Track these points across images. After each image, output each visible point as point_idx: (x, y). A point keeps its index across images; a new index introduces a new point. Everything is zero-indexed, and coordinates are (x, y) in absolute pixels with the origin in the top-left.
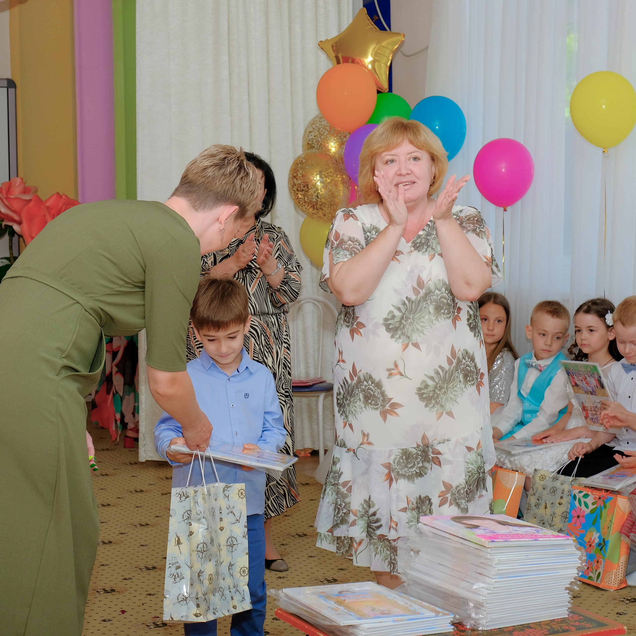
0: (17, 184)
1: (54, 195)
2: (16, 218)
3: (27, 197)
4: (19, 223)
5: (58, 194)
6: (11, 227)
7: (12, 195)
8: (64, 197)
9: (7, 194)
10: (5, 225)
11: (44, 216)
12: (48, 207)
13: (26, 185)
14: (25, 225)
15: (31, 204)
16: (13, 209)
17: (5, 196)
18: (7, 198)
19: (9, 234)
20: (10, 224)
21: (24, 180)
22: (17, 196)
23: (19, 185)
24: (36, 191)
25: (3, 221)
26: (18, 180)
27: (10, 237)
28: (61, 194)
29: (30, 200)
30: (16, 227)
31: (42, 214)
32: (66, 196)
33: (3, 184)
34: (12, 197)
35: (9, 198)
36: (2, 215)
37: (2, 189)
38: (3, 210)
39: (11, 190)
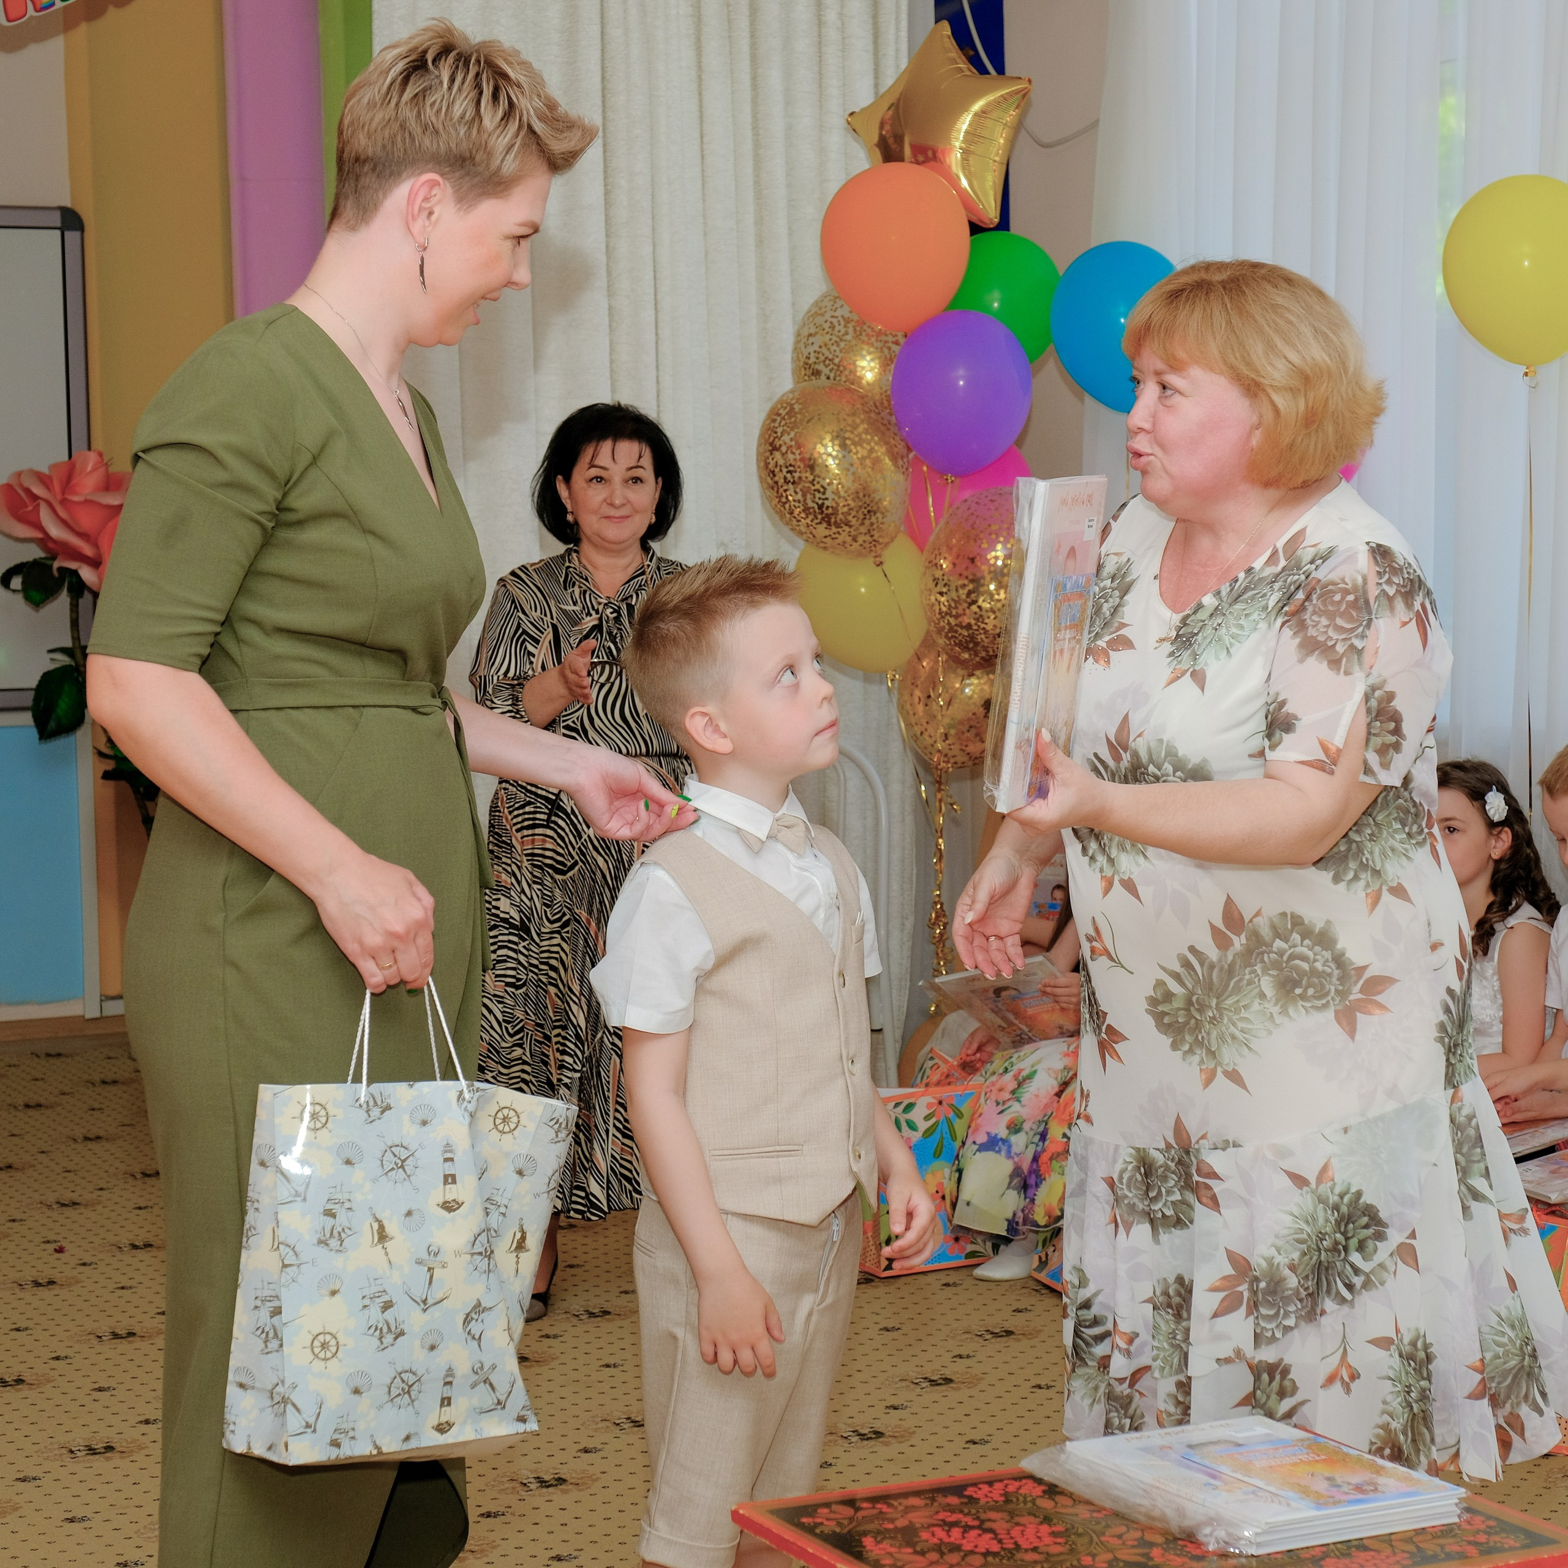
0: (89, 469)
2: (88, 550)
3: (114, 499)
4: (96, 564)
6: (75, 573)
7: (76, 493)
9: (63, 493)
10: (60, 569)
13: (111, 470)
16: (81, 530)
17: (59, 497)
18: (64, 502)
19: (69, 590)
20: (72, 565)
21: (107, 458)
22: (89, 497)
23: (94, 470)
25: (54, 558)
26: (92, 458)
27: (72, 598)
30: (87, 574)
33: (53, 467)
34: (76, 498)
35: (70, 501)
36: (51, 545)
37: (50, 478)
38: (55, 531)
39: (74, 482)
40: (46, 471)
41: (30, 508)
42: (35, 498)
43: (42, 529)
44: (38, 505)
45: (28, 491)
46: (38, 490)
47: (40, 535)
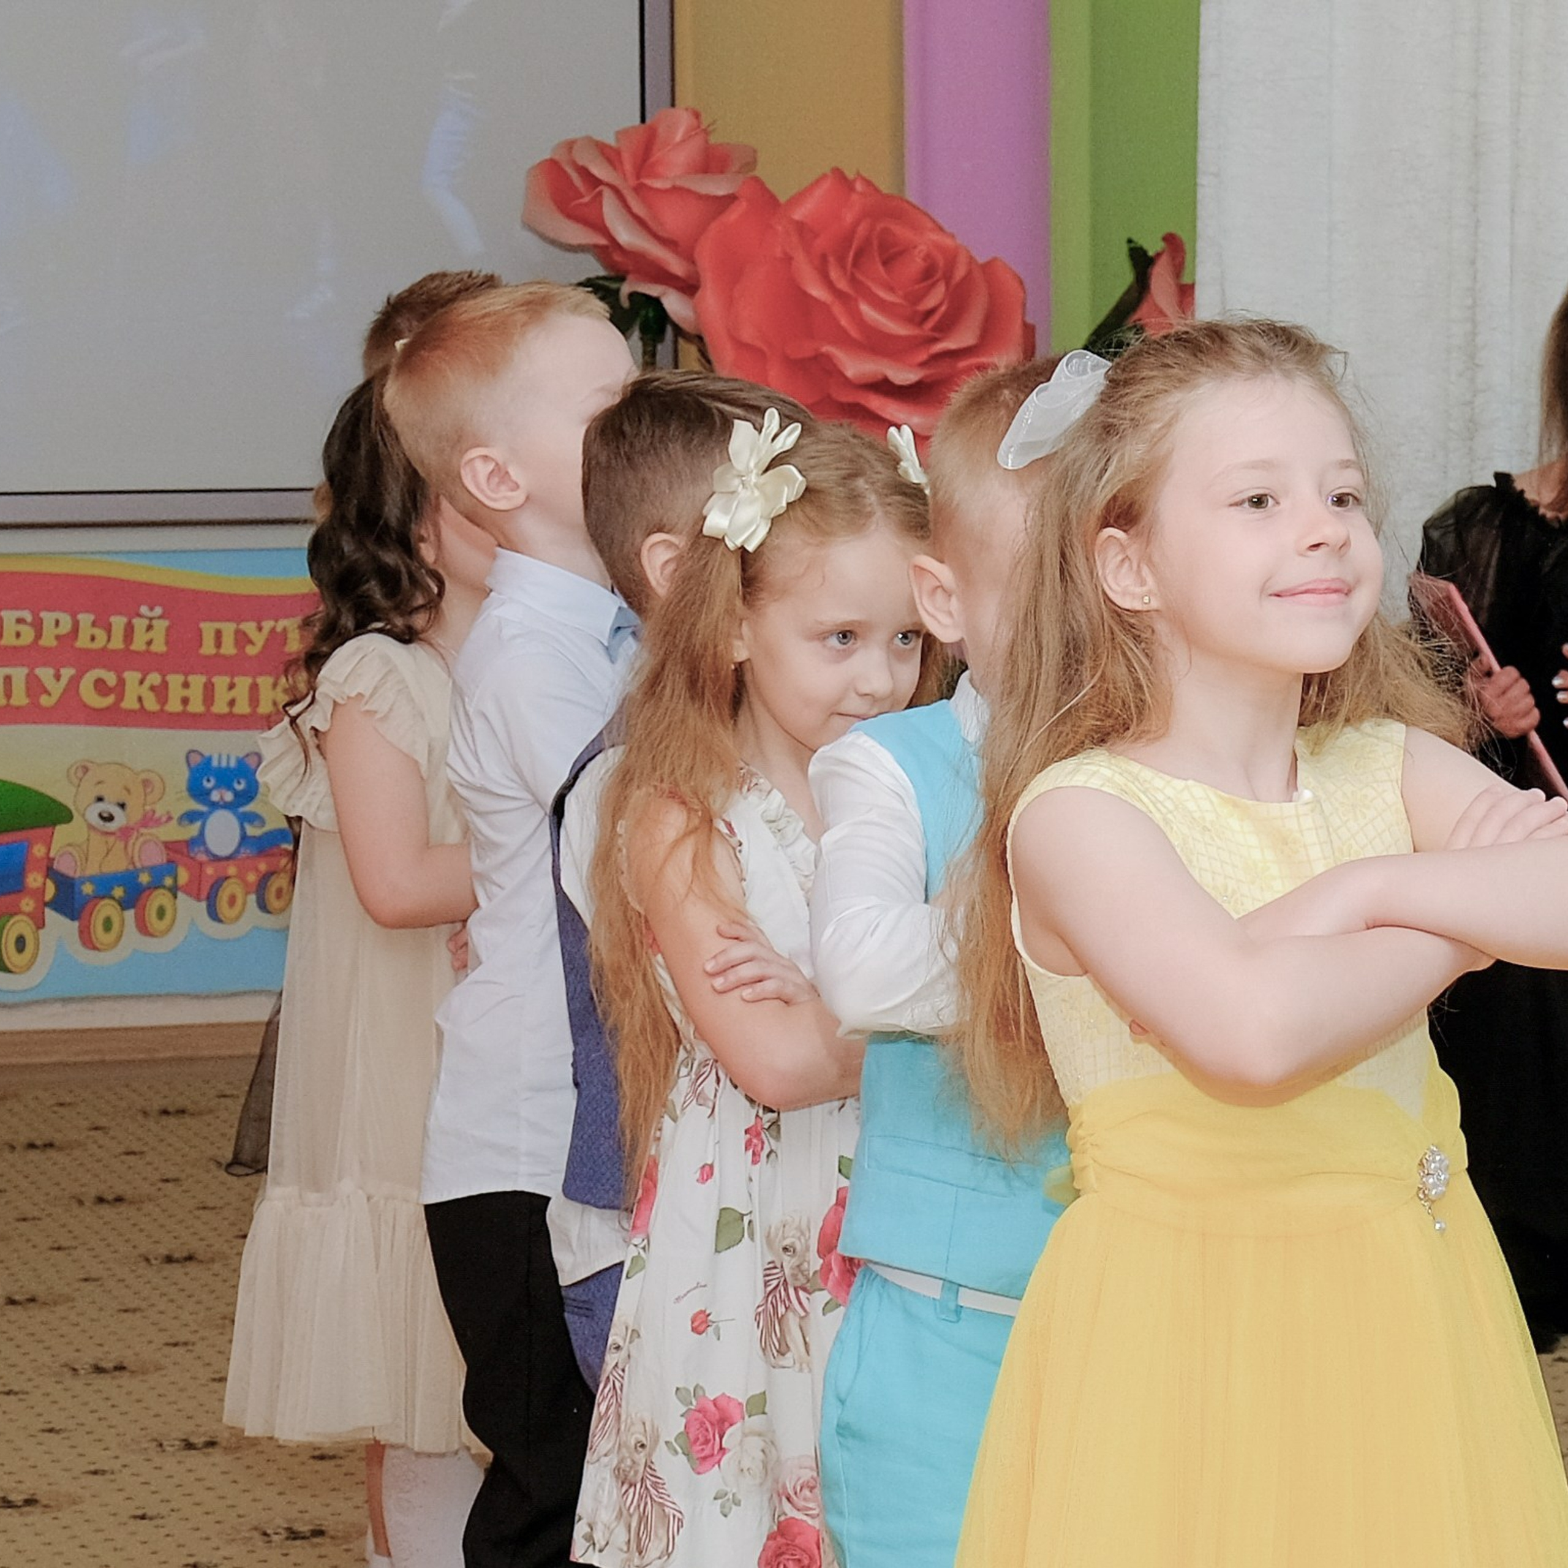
0: (679, 137)
1: (824, 177)
2: (676, 266)
3: (717, 187)
4: (689, 287)
5: (838, 173)
6: (656, 302)
7: (656, 176)
8: (859, 187)
9: (638, 177)
10: (633, 296)
11: (788, 259)
12: (800, 226)
13: (713, 140)
14: (710, 296)
15: (733, 215)
16: (665, 235)
17: (632, 182)
18: (640, 189)
19: (644, 331)
20: (653, 290)
21: (705, 122)
22: (679, 183)
23: (683, 141)
24: (752, 164)
25: (622, 279)
26: (682, 122)
27: (645, 345)
28: (850, 175)
29: (731, 198)
30: (674, 304)
31: (778, 252)
32: (868, 183)
33: (620, 134)
34: (658, 184)
35: (651, 189)
36: (617, 257)
37: (618, 152)
38: (626, 235)
39: (657, 155)
40: (610, 140)
41: (586, 199)
42: (594, 182)
43: (605, 231)
44: (600, 194)
45: (584, 172)
46: (599, 170)
47: (603, 241)
